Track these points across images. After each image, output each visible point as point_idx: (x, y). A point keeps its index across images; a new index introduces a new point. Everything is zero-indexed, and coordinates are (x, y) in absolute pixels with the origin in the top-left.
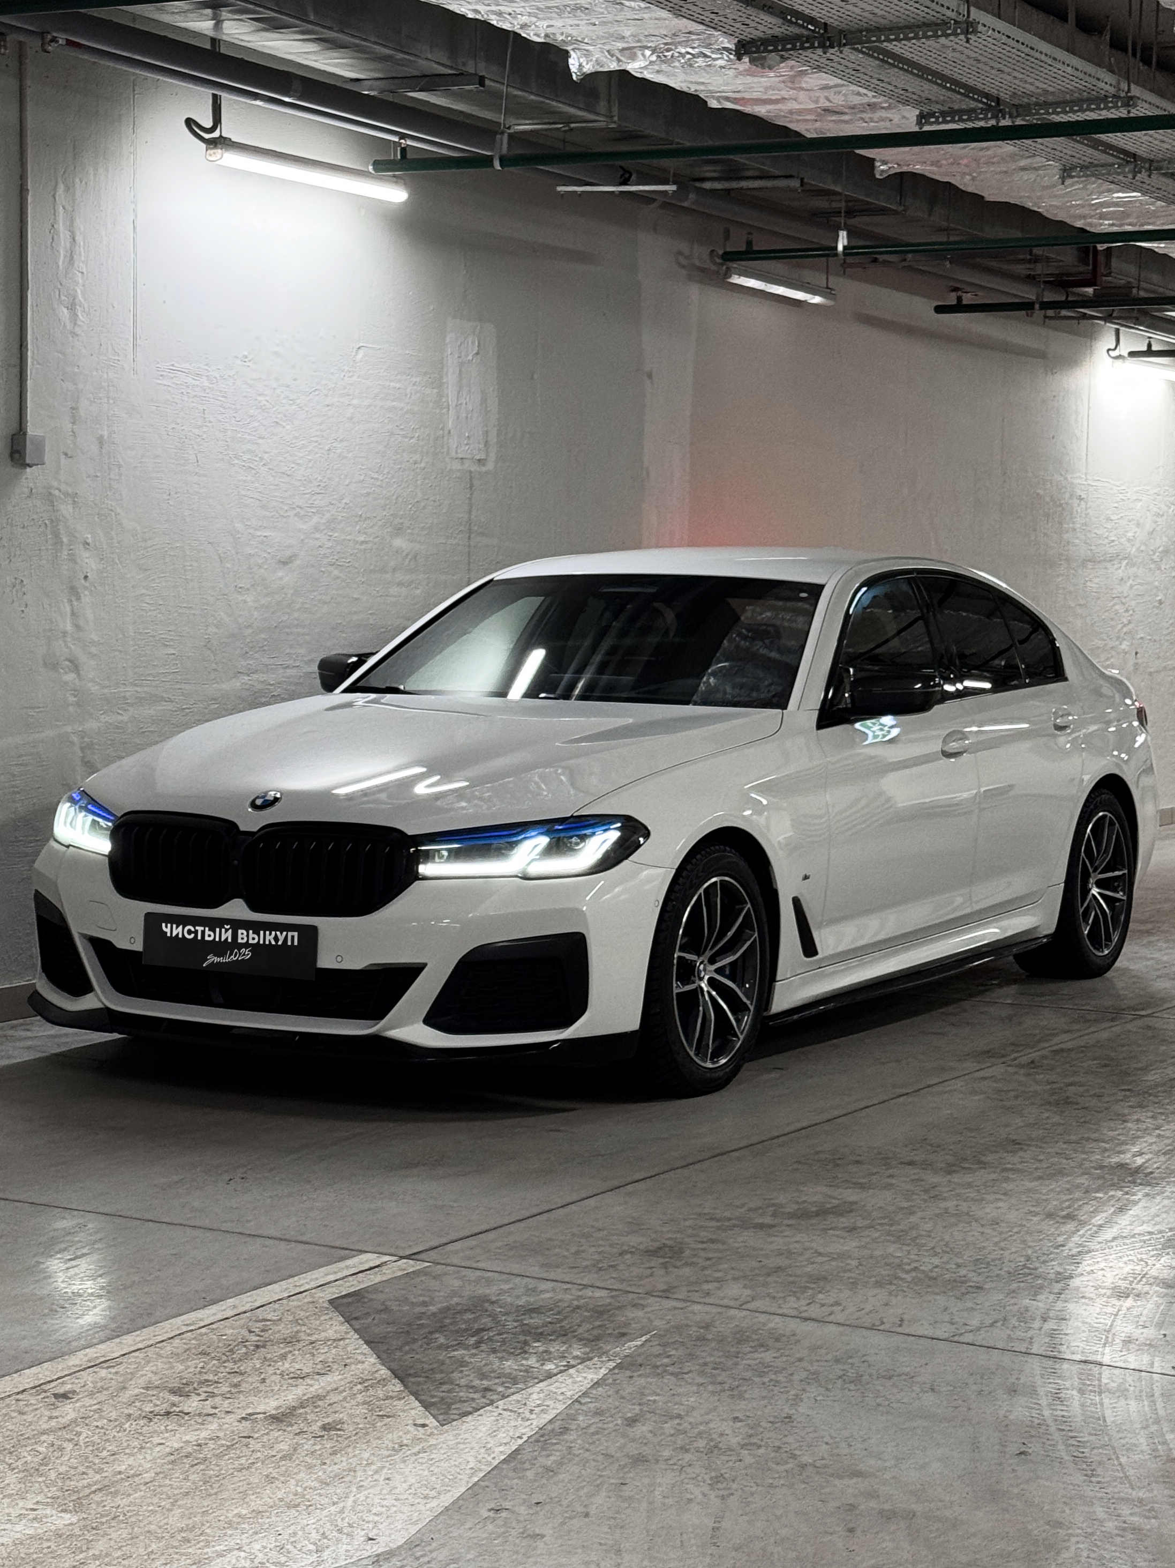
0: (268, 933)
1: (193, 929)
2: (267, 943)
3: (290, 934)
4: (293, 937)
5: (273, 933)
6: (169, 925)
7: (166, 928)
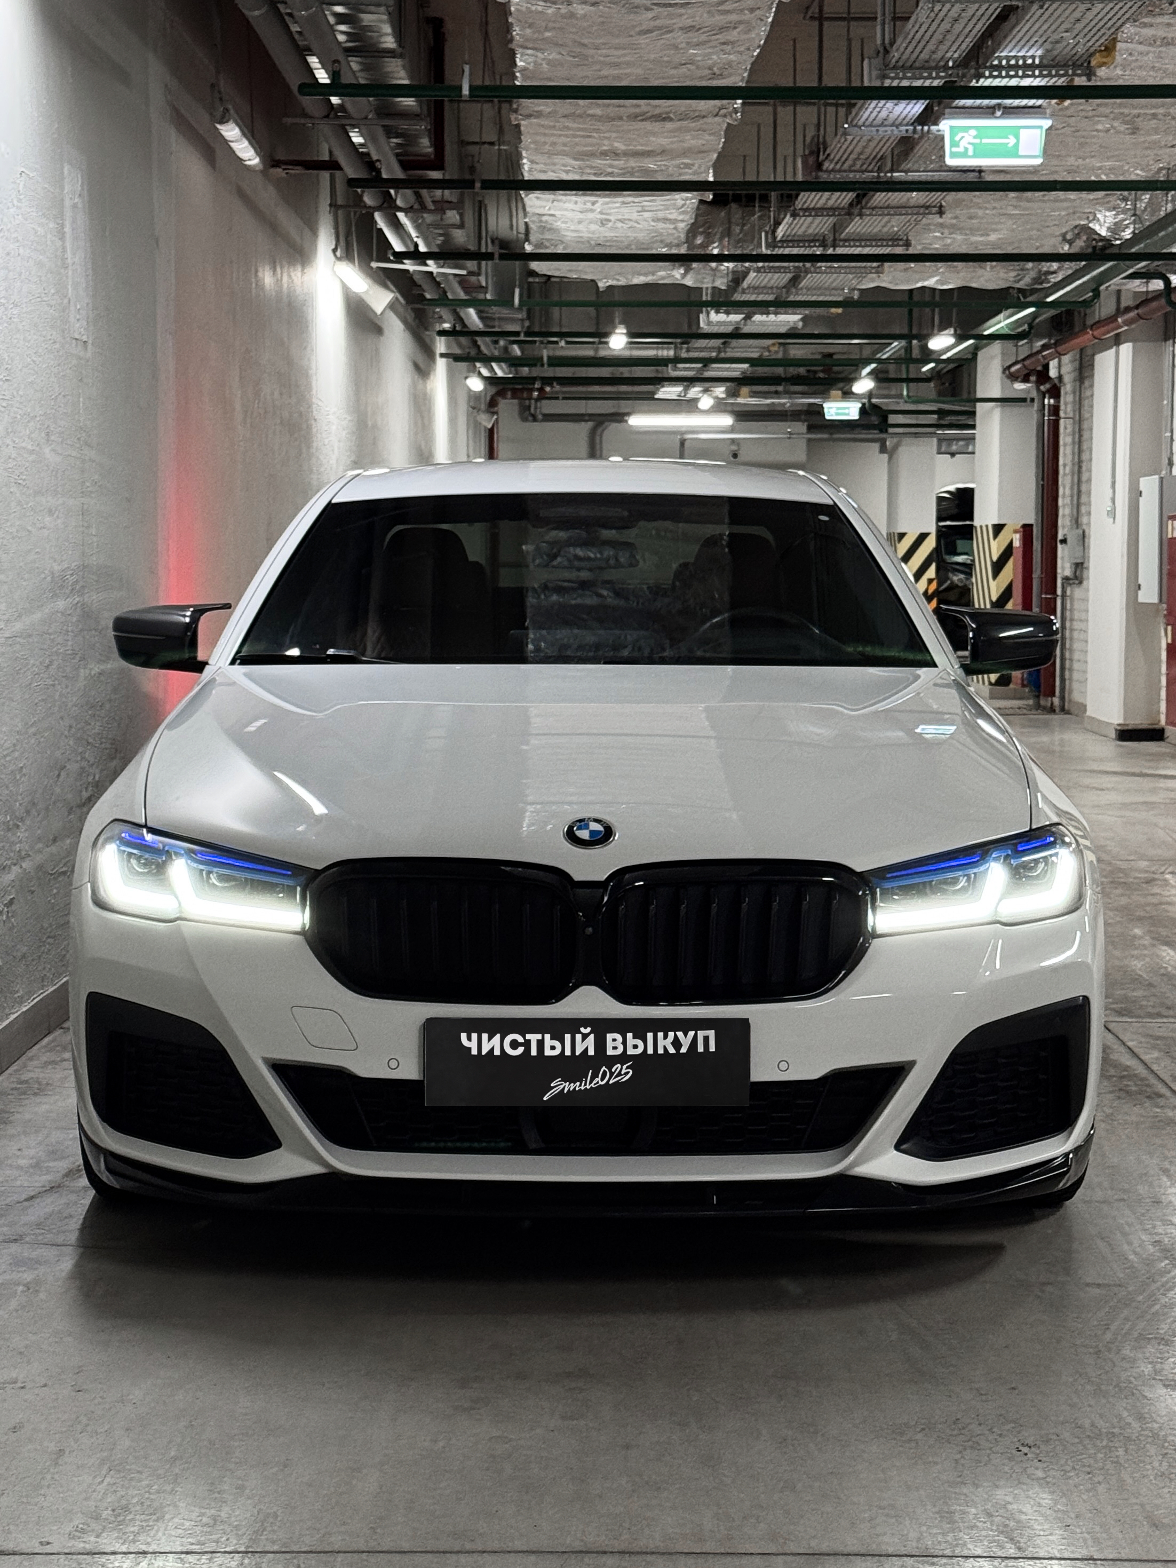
0: (660, 1035)
1: (521, 1039)
2: (661, 1051)
3: (701, 1034)
4: (706, 1039)
5: (671, 1034)
6: (474, 1036)
7: (469, 1042)
